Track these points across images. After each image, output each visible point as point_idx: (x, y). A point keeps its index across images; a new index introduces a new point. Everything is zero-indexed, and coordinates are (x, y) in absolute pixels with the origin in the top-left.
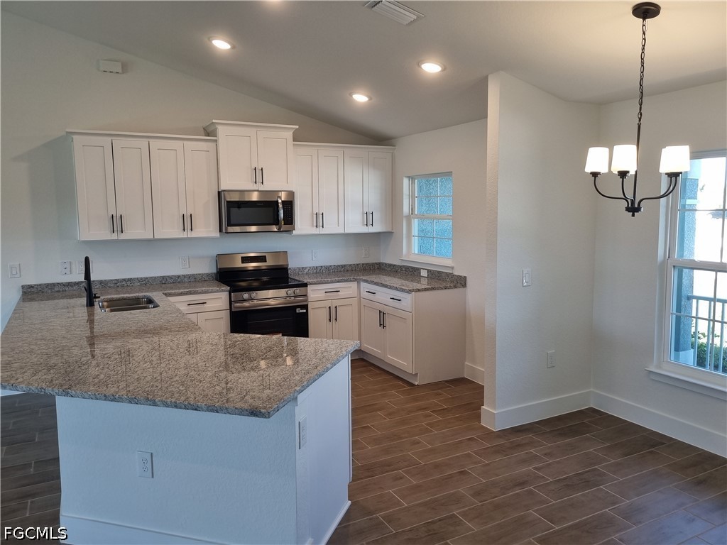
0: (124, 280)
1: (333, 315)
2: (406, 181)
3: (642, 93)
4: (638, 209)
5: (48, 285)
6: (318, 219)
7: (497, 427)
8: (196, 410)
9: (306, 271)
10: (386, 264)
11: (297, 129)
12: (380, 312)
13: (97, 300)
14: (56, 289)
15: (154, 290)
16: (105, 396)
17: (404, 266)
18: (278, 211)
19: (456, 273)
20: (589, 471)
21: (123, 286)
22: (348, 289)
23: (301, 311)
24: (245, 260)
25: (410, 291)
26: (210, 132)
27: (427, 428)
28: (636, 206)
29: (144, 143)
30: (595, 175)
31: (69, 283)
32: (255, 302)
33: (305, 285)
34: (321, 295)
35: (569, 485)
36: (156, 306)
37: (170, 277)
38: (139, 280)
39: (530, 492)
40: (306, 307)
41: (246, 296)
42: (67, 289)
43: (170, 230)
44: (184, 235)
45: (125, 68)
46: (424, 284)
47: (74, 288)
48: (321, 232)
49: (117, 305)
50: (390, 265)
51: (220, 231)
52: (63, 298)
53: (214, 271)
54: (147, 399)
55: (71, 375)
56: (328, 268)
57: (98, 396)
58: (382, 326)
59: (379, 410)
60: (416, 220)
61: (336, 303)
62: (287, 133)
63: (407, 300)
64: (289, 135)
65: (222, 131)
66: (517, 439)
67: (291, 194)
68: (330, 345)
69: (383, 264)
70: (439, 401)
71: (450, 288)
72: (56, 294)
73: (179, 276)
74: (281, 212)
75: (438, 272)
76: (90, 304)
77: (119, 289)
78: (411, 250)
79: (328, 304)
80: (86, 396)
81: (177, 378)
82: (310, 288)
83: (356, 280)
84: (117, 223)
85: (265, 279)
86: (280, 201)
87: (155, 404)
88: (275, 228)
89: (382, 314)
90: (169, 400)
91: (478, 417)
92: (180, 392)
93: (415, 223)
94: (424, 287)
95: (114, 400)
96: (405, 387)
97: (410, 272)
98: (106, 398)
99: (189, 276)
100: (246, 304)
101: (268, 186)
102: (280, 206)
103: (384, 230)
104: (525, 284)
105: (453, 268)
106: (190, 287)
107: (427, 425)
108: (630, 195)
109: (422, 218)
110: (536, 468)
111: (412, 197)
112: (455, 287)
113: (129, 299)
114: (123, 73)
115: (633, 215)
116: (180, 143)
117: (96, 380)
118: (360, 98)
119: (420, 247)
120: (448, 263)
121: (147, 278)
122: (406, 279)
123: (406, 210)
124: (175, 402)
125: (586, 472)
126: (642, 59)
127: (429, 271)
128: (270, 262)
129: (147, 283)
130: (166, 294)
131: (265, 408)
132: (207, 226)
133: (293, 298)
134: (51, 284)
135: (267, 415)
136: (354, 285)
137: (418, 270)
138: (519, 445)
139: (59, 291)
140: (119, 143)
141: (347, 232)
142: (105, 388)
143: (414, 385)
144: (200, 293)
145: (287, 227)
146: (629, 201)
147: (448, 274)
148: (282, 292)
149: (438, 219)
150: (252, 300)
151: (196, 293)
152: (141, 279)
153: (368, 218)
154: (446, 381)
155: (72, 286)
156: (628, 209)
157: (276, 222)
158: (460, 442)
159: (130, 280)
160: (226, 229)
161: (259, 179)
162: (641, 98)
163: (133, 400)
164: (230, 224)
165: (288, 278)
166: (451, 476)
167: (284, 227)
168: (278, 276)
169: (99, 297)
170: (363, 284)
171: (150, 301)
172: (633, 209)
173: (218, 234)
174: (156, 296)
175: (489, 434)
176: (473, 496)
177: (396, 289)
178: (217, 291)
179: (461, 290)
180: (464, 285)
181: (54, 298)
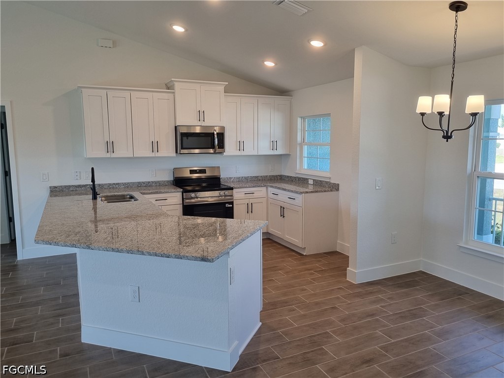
0: (114, 184)
1: (250, 209)
2: (299, 120)
3: (454, 60)
4: (450, 137)
5: (66, 187)
6: (241, 145)
7: (356, 282)
8: (168, 257)
9: (232, 180)
10: (285, 176)
11: (227, 85)
12: (281, 207)
13: (98, 196)
14: (71, 189)
15: (134, 191)
16: (112, 249)
17: (297, 177)
18: (214, 139)
19: (332, 181)
20: (416, 309)
21: (113, 188)
22: (260, 192)
23: (229, 206)
24: (192, 172)
25: (302, 193)
26: (169, 87)
27: (311, 281)
28: (449, 135)
29: (127, 94)
30: (423, 114)
31: (79, 185)
32: (199, 199)
33: (232, 189)
34: (242, 195)
35: (403, 317)
36: (136, 200)
37: (144, 183)
38: (124, 184)
39: (377, 320)
40: (232, 203)
41: (193, 195)
42: (78, 189)
43: (144, 151)
44: (153, 155)
45: (115, 44)
46: (311, 188)
47: (83, 189)
48: (242, 154)
49: (110, 199)
50: (288, 177)
51: (176, 153)
52: (76, 194)
53: (172, 179)
54: (138, 251)
55: (90, 238)
56: (246, 178)
57: (108, 249)
58: (282, 216)
59: (280, 270)
60: (306, 146)
61: (251, 201)
62: (220, 87)
63: (299, 199)
64: (222, 88)
65: (178, 86)
66: (370, 289)
67: (223, 128)
68: (249, 223)
69: (283, 176)
70: (319, 265)
71: (328, 191)
72: (71, 192)
73: (149, 182)
74: (216, 140)
75: (320, 181)
76: (95, 198)
77: (111, 190)
78: (303, 166)
79: (247, 201)
80: (101, 249)
81: (155, 240)
82: (235, 190)
83: (265, 186)
84: (110, 146)
85: (204, 185)
86: (215, 133)
87: (143, 254)
88: (211, 151)
89: (282, 208)
90: (152, 252)
91: (345, 275)
92: (158, 248)
93: (305, 148)
94: (310, 190)
95: (118, 251)
96: (297, 256)
97: (301, 181)
98: (113, 250)
99: (156, 182)
100: (193, 200)
101: (207, 123)
102: (216, 136)
103: (284, 153)
104: (377, 188)
105: (330, 178)
106: (157, 189)
107: (312, 279)
108: (445, 128)
109: (310, 144)
110: (381, 306)
111: (303, 131)
112: (331, 191)
113: (118, 196)
114: (113, 47)
115: (447, 141)
116: (151, 93)
117: (106, 241)
118: (269, 64)
119: (308, 165)
120: (328, 175)
121: (129, 183)
122: (299, 186)
123: (299, 139)
124: (155, 253)
125: (415, 309)
126: (455, 38)
127: (314, 180)
128: (208, 174)
129: (128, 186)
130: (141, 193)
131: (210, 256)
132: (168, 148)
133: (223, 197)
134: (68, 186)
135: (211, 261)
136: (264, 188)
137: (307, 179)
138: (371, 293)
139: (73, 191)
140: (111, 94)
141: (259, 154)
142: (112, 245)
143: (303, 255)
144: (163, 193)
145: (220, 150)
146: (445, 132)
147: (327, 183)
148: (216, 193)
149: (321, 145)
150: (197, 198)
151: (160, 193)
152: (125, 183)
153: (274, 144)
154: (325, 253)
155: (81, 187)
156: (444, 137)
157: (213, 147)
158: (333, 290)
159: (118, 184)
160: (180, 151)
161: (202, 118)
162: (454, 64)
163: (130, 251)
164: (182, 148)
165: (220, 184)
166: (326, 310)
167: (218, 150)
168: (214, 183)
169: (99, 194)
170: (270, 189)
171: (132, 197)
172: (447, 137)
173: (174, 155)
174: (136, 194)
175: (352, 286)
176: (340, 321)
177: (292, 191)
178: (175, 192)
179: (336, 192)
180: (338, 190)
181: (70, 195)
